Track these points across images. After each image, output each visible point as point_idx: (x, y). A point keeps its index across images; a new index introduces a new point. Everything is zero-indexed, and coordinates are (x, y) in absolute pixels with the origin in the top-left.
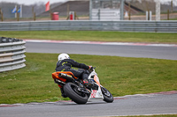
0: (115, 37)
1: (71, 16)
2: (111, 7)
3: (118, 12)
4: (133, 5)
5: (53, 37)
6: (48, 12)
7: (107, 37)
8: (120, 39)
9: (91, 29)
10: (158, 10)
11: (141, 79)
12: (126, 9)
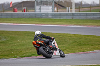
0: (49, 22)
1: (25, 10)
2: (47, 5)
3: (51, 7)
4: (60, 4)
5: (14, 22)
6: (11, 7)
7: (45, 22)
8: (52, 23)
9: (35, 17)
10: (74, 6)
11: (64, 45)
12: (55, 6)
